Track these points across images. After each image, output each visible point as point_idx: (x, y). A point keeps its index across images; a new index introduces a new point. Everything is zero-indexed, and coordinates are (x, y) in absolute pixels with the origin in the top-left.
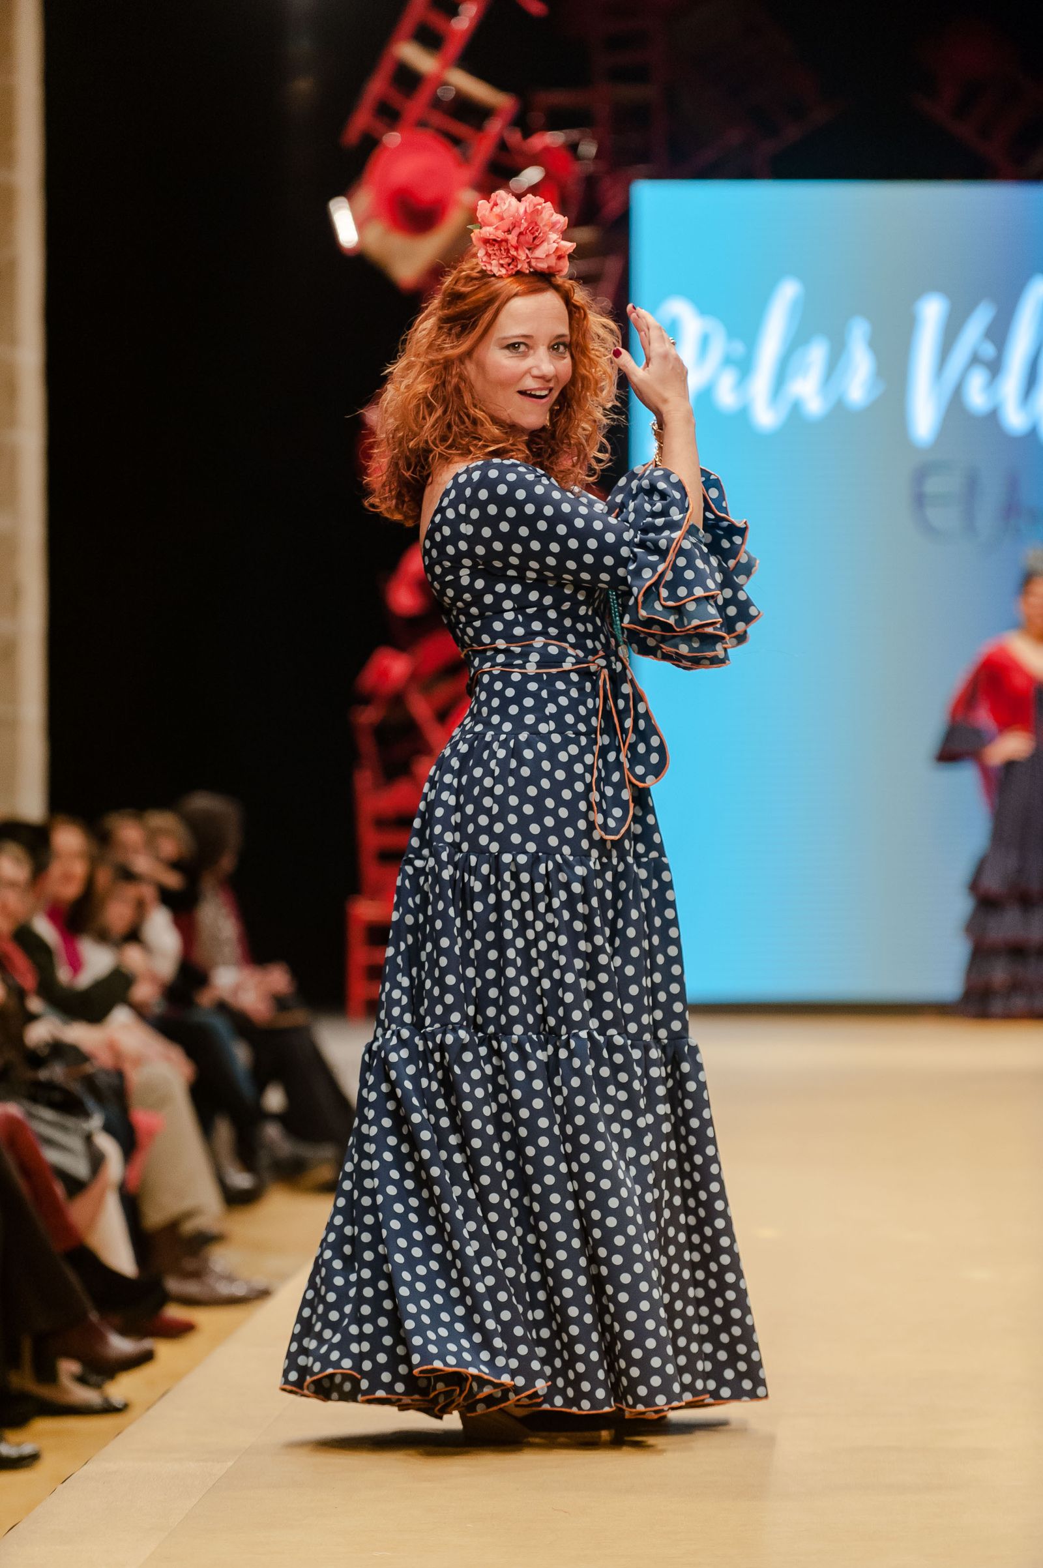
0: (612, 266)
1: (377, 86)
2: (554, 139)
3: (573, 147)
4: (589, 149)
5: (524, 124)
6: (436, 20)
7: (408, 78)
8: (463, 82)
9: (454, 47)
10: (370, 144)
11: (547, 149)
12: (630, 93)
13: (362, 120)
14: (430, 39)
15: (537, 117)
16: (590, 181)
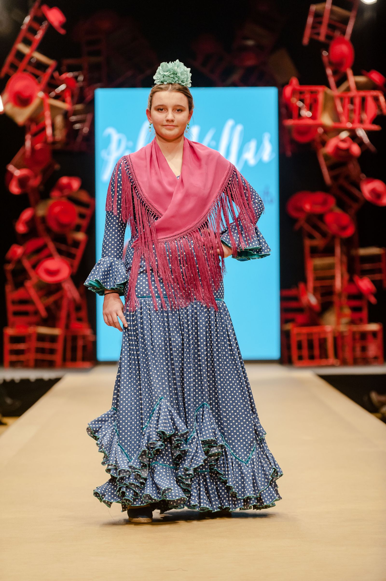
0: (89, 117)
1: (10, 59)
2: (70, 75)
3: (76, 78)
4: (81, 78)
5: (59, 69)
6: (30, 36)
7: (20, 55)
8: (38, 56)
9: (35, 45)
10: (7, 77)
11: (67, 78)
12: (94, 59)
13: (6, 69)
14: (27, 42)
15: (64, 68)
16: (82, 89)
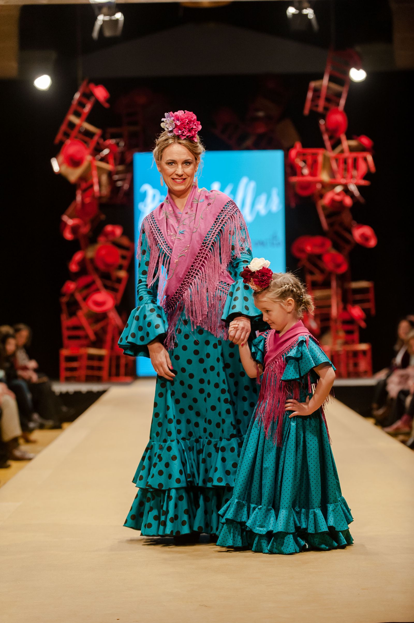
0: (128, 176)
1: (63, 127)
2: (112, 141)
3: (117, 144)
4: (122, 144)
5: (104, 137)
6: (79, 109)
7: (72, 125)
8: (87, 126)
9: (84, 116)
10: (62, 143)
11: (110, 144)
12: (132, 128)
13: (59, 137)
14: (78, 114)
15: (107, 135)
16: (122, 153)
